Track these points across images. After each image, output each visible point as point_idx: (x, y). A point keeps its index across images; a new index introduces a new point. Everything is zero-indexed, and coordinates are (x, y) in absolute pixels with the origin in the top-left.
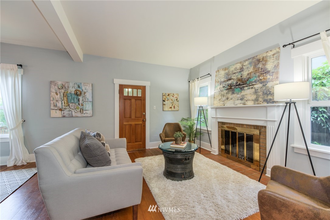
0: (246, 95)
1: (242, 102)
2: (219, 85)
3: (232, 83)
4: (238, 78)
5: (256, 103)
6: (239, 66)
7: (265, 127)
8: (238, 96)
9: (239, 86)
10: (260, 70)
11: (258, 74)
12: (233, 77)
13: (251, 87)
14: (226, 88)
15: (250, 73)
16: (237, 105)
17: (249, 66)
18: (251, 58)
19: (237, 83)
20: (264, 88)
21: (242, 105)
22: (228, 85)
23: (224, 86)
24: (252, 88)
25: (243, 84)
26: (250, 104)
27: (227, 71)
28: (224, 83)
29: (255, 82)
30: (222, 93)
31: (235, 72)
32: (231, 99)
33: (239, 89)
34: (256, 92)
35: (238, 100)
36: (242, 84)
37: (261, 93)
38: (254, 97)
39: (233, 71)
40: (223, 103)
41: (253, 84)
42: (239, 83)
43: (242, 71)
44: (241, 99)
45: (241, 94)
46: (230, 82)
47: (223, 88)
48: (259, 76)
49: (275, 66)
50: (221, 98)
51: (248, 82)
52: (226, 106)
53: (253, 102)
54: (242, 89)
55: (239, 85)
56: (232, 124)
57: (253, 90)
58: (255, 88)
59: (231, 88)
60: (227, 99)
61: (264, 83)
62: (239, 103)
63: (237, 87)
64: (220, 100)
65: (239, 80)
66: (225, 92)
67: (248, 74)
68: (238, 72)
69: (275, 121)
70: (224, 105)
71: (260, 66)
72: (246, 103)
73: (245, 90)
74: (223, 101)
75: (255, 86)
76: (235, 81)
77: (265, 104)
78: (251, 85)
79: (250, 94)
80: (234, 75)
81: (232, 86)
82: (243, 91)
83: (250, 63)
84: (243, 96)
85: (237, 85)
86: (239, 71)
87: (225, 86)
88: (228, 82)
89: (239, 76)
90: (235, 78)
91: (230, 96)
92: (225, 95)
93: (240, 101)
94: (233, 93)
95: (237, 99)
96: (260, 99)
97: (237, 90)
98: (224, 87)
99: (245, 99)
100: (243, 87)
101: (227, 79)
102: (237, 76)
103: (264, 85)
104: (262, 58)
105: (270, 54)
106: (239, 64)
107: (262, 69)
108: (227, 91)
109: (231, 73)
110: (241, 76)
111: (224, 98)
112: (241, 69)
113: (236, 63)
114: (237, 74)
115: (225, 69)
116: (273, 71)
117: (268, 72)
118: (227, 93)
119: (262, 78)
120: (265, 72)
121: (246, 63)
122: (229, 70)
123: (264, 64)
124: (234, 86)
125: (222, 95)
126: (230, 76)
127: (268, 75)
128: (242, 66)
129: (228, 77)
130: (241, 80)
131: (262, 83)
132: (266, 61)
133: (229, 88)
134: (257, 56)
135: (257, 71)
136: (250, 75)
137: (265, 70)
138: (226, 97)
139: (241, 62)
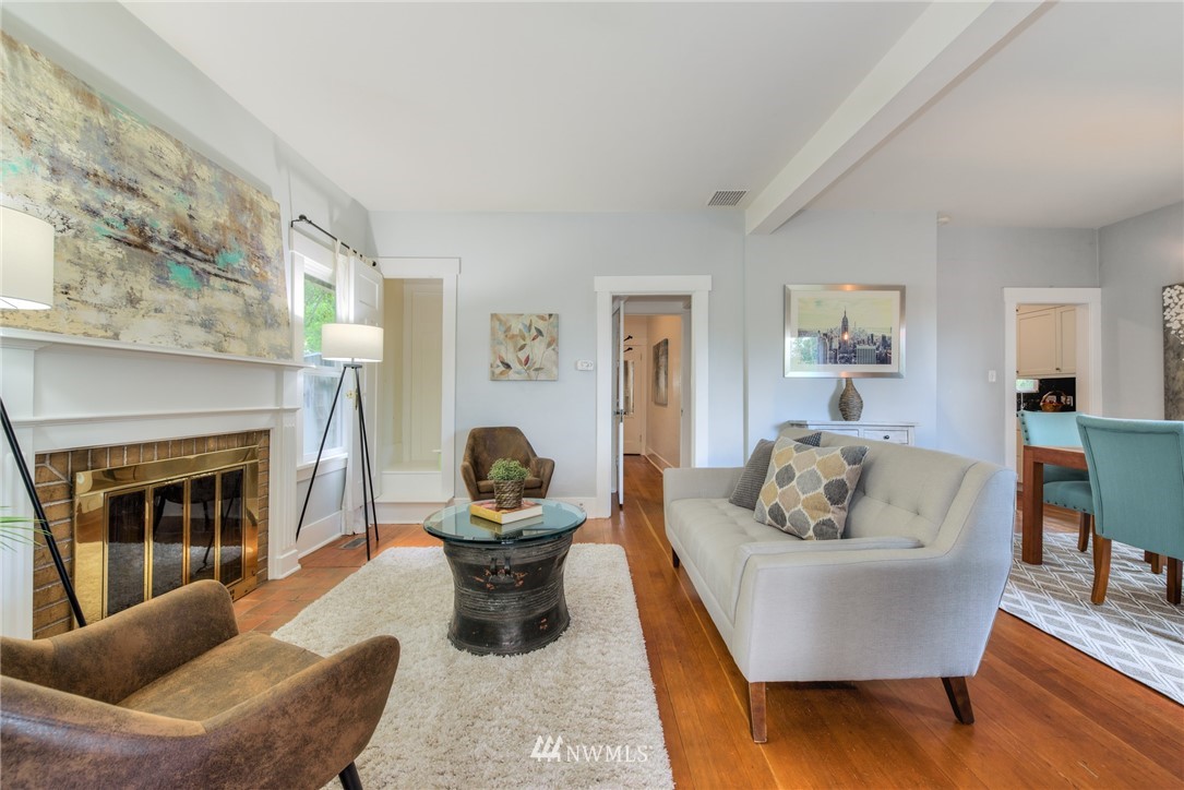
0: (219, 310)
1: (211, 338)
2: (45, 171)
3: (147, 220)
4: (175, 213)
5: (254, 351)
6: (172, 154)
8: (191, 304)
9: (189, 259)
10: (249, 240)
11: (245, 248)
12: (147, 191)
13: (232, 284)
14: (109, 231)
15: (224, 228)
16: (189, 347)
17: (213, 190)
18: (217, 166)
19: (174, 236)
20: (266, 307)
21: (209, 352)
22: (126, 221)
23: (96, 205)
24: (236, 292)
25: (205, 261)
26: (237, 349)
27: (99, 118)
28: (89, 185)
29: (241, 271)
30: (80, 243)
31: (157, 169)
32: (156, 310)
33: (190, 274)
34: (248, 312)
35: (191, 323)
36: (199, 254)
37: (259, 321)
38: (244, 328)
39: (141, 153)
40: (103, 318)
41: (237, 277)
42: (184, 239)
43: (191, 194)
44: (207, 325)
45: (207, 301)
46: (134, 207)
47: (87, 220)
48: (249, 259)
49: (278, 252)
50: (78, 277)
51: (218, 259)
52: (125, 342)
53: (245, 347)
54: (202, 276)
55: (186, 252)
56: (148, 446)
57: (241, 301)
58: (243, 295)
59: (144, 247)
60: (133, 301)
61: (263, 288)
62: (195, 340)
63: (180, 257)
64: (73, 294)
65: (185, 229)
66: (112, 253)
67: (216, 227)
68: (170, 182)
69: (296, 410)
70: (116, 336)
71: (247, 221)
72: (225, 344)
73: (213, 288)
74: (100, 308)
75: (244, 289)
76: (166, 223)
77: (275, 360)
78: (229, 276)
79: (234, 312)
80: (156, 184)
81: (151, 239)
82: (206, 291)
83: (219, 186)
84: (208, 310)
85: (176, 249)
86: (177, 180)
87: (106, 215)
88: (118, 199)
89: (183, 212)
90: (162, 204)
91: (142, 282)
92: (111, 268)
93: (197, 334)
94: (162, 280)
95: (188, 318)
96: (263, 342)
97: (180, 274)
98: (94, 213)
99: (219, 328)
100: (204, 270)
101: (110, 176)
102: (171, 200)
103: (265, 299)
104: (248, 199)
105: (266, 206)
106: (172, 147)
107: (252, 236)
108: (121, 252)
109: (131, 152)
110: (191, 217)
111: (107, 292)
112: (184, 179)
113: (156, 128)
114: (169, 191)
115: (87, 96)
116: (275, 262)
117: (266, 259)
118: (122, 268)
119: (257, 270)
120: (258, 255)
121: (203, 171)
122: (116, 123)
123: (258, 225)
124: (162, 243)
125: (79, 260)
126: (128, 173)
127: (267, 269)
128: (188, 167)
129: (113, 164)
130: (194, 234)
131: (259, 286)
132: (260, 221)
133: (132, 237)
134: (235, 178)
135: (240, 233)
136: (224, 235)
137: (260, 248)
138: (117, 285)
139: (178, 144)
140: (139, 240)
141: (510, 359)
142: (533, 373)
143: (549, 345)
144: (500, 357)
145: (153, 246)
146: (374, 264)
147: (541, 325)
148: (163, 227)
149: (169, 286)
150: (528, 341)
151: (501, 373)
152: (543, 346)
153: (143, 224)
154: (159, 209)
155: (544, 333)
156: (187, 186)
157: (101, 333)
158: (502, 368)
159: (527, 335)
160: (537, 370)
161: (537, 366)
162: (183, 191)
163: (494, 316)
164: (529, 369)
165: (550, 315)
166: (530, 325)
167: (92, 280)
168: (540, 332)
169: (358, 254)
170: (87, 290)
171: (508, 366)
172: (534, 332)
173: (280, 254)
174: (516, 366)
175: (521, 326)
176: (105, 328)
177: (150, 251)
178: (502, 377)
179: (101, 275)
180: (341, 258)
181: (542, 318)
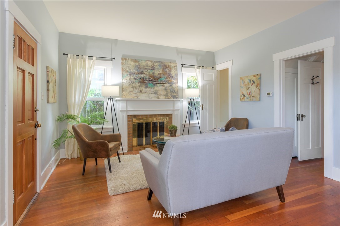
0: (159, 90)
1: (156, 96)
2: (129, 75)
4: (150, 74)
5: (167, 97)
6: (150, 64)
7: (172, 115)
8: (152, 90)
9: (152, 82)
10: (167, 74)
11: (166, 76)
12: (145, 72)
13: (162, 84)
14: (138, 81)
15: (161, 74)
16: (151, 98)
17: (159, 67)
18: (160, 62)
19: (150, 78)
20: (171, 88)
21: (156, 99)
22: (141, 79)
23: (136, 78)
24: (163, 86)
25: (156, 81)
26: (162, 98)
27: (137, 64)
28: (135, 75)
29: (165, 81)
30: (133, 84)
31: (147, 68)
32: (145, 92)
33: (152, 84)
34: (166, 89)
35: (152, 93)
36: (154, 80)
37: (169, 91)
38: (165, 93)
39: (144, 66)
40: (136, 95)
41: (163, 82)
42: (151, 79)
43: (153, 69)
44: (155, 94)
45: (155, 89)
46: (142, 76)
47: (134, 80)
48: (167, 78)
49: (176, 74)
50: (132, 89)
51: (159, 80)
52: (140, 98)
53: (164, 97)
54: (155, 85)
55: (152, 81)
57: (164, 87)
58: (165, 86)
59: (143, 82)
60: (141, 91)
61: (171, 83)
62: (153, 97)
63: (150, 82)
64: (132, 92)
65: (152, 77)
66: (137, 84)
67: (159, 74)
68: (149, 69)
69: (178, 110)
70: (138, 98)
71: (167, 70)
72: (159, 97)
73: (157, 86)
74: (135, 94)
75: (165, 85)
76: (148, 77)
77: (173, 99)
78: (161, 83)
79: (162, 90)
80: (146, 70)
81: (145, 80)
82: (156, 87)
83: (160, 66)
84: (156, 91)
85: (150, 81)
86: (151, 68)
87: (137, 79)
88: (139, 75)
89: (151, 73)
90: (147, 73)
91: (143, 88)
92: (138, 87)
93: (154, 95)
94: (146, 87)
96: (169, 95)
97: (150, 85)
98: (135, 79)
99: (158, 93)
100: (155, 83)
101: (138, 72)
102: (149, 72)
103: (171, 86)
104: (167, 65)
105: (173, 65)
106: (150, 62)
107: (168, 73)
108: (139, 84)
109: (142, 67)
110: (153, 74)
111: (137, 91)
112: (152, 67)
113: (147, 61)
114: (149, 71)
115: (135, 61)
116: (175, 77)
117: (172, 77)
118: (139, 86)
119: (169, 80)
120: (170, 76)
121: (157, 64)
122: (140, 63)
123: (170, 71)
124: (147, 80)
125: (133, 87)
126: (141, 70)
127: (172, 79)
128: (153, 65)
129: (139, 70)
130: (153, 77)
131: (169, 83)
132: (171, 69)
133: (141, 81)
134: (164, 62)
135: (165, 73)
136: (161, 75)
137: (170, 75)
138: (138, 89)
139: (151, 61)
140: (143, 81)
141: (245, 94)
142: (251, 98)
143: (257, 87)
144: (242, 93)
145: (145, 81)
146: (213, 68)
147: (254, 79)
148: (147, 77)
149: (148, 88)
150: (250, 85)
151: (243, 99)
152: (255, 87)
153: (144, 78)
154: (146, 75)
155: (255, 82)
156: (153, 68)
157: (136, 97)
158: (243, 97)
159: (250, 83)
160: (253, 97)
161: (253, 95)
162: (152, 69)
163: (241, 78)
164: (250, 96)
165: (257, 75)
166: (251, 80)
167: (135, 89)
168: (254, 82)
169: (205, 67)
170: (134, 91)
171: (244, 96)
172: (252, 82)
173: (177, 75)
174: (247, 96)
175: (248, 81)
176: (136, 96)
177: (145, 82)
178: (243, 100)
179: (136, 88)
180: (198, 70)
181: (255, 76)
